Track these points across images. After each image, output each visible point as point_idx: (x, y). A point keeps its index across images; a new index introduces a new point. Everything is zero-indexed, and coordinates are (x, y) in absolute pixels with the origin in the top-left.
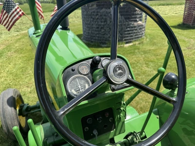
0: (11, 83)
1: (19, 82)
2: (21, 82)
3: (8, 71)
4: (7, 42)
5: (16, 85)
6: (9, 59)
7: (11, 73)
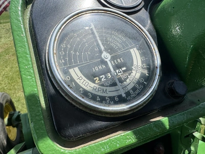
0: (5, 88)
1: (14, 86)
2: (16, 87)
3: (4, 75)
4: (6, 46)
5: (10, 89)
6: (6, 62)
7: (6, 77)
